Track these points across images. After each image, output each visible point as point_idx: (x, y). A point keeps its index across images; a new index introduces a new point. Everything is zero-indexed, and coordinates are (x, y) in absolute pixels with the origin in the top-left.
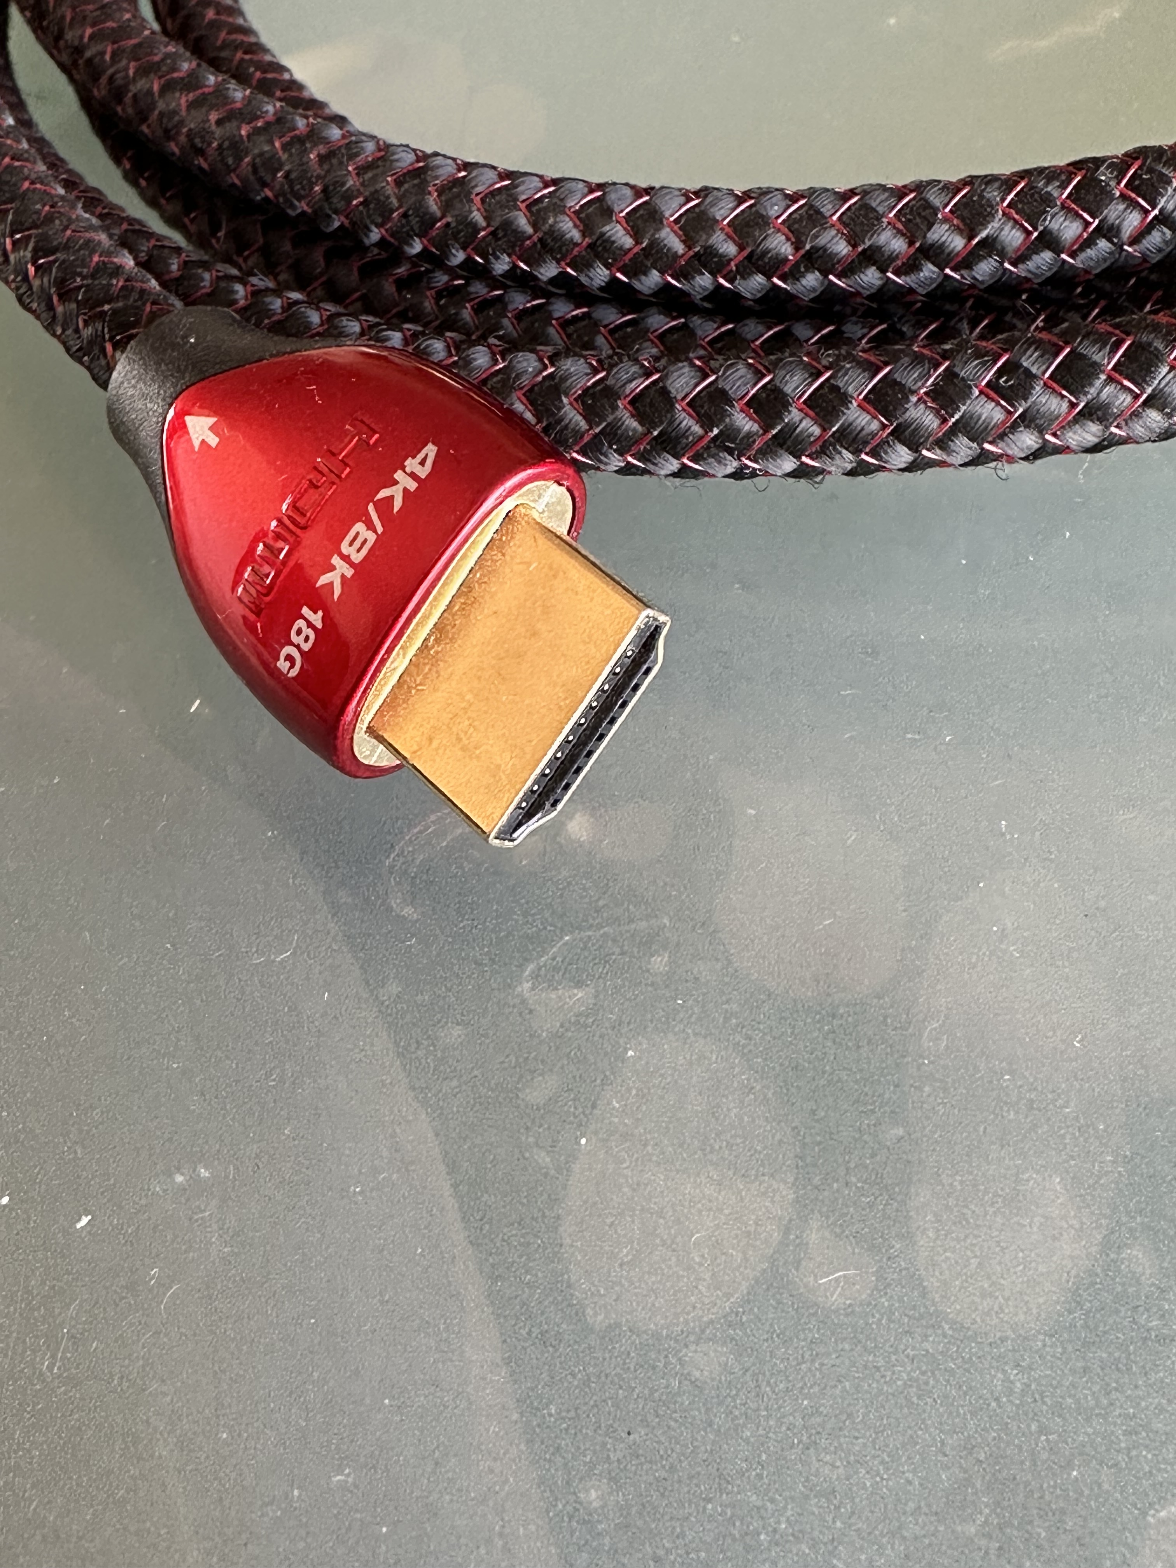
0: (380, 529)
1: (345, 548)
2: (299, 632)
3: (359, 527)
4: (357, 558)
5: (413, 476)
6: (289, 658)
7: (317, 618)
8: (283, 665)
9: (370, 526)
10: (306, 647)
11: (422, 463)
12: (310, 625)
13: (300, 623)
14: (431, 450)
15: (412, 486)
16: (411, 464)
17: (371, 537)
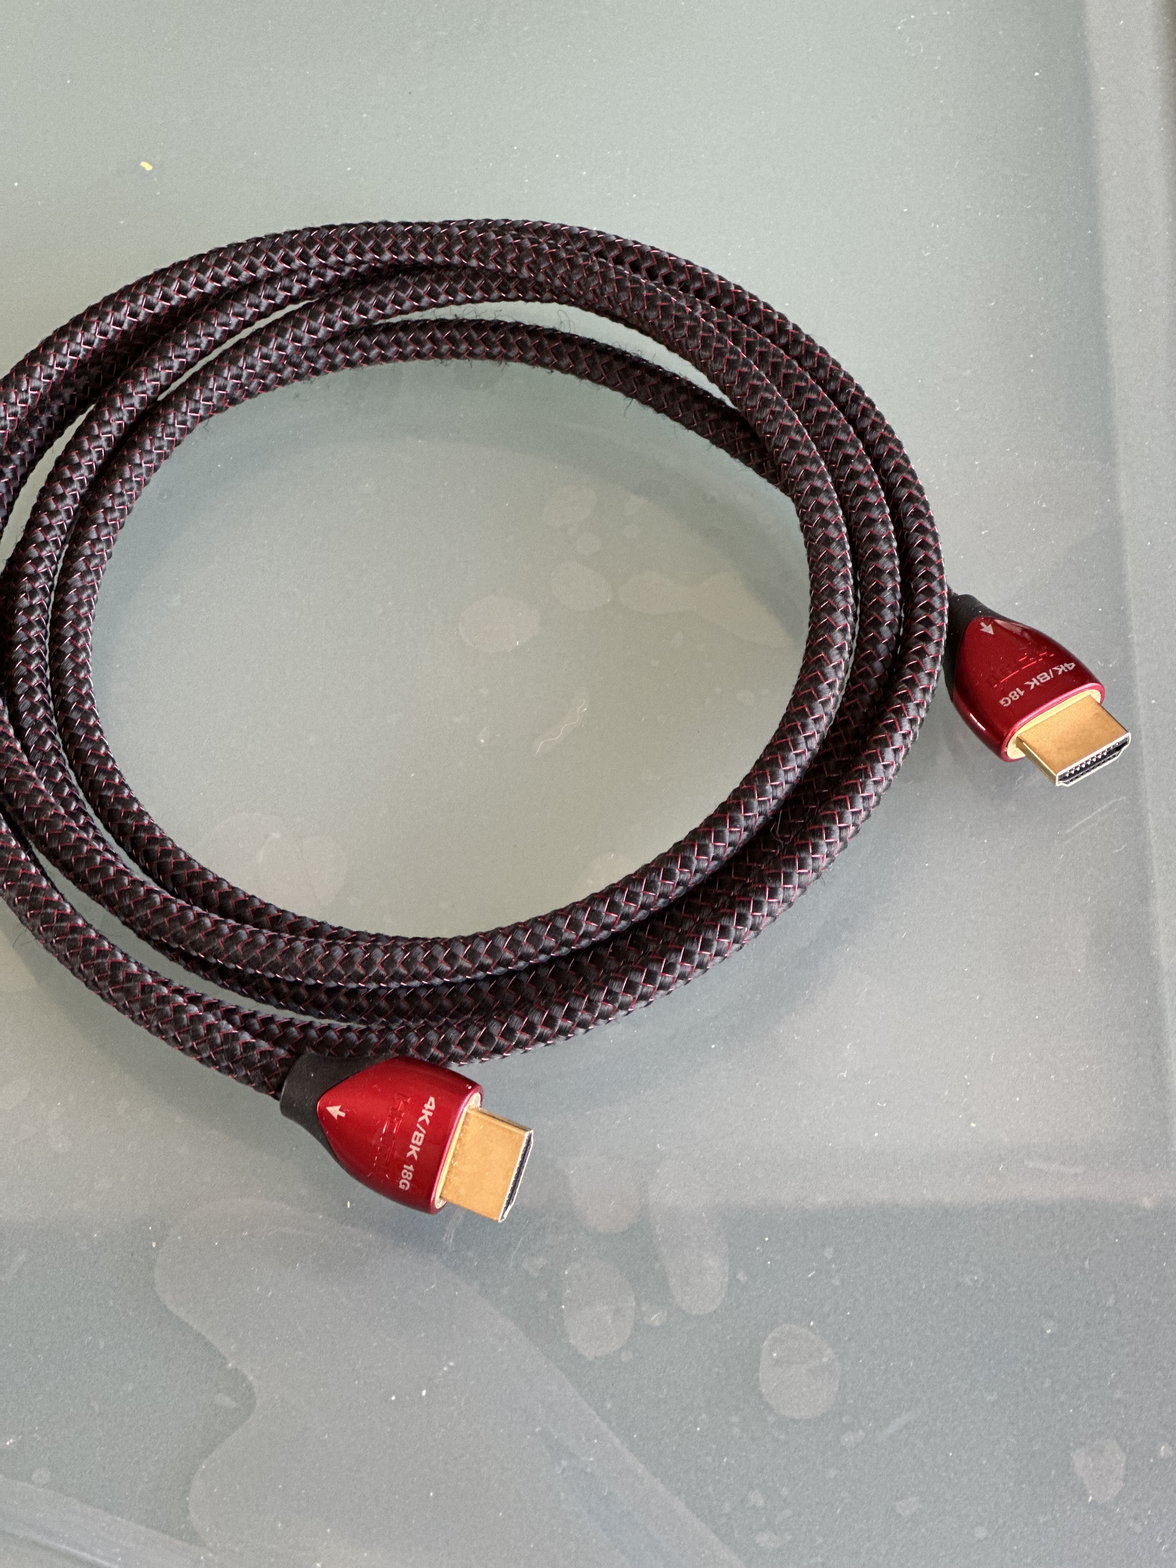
0: (424, 1132)
1: (413, 1141)
2: (405, 1174)
3: (416, 1133)
4: (420, 1144)
5: (429, 1110)
6: (403, 1184)
7: (411, 1168)
8: (402, 1187)
9: (420, 1132)
10: (410, 1178)
11: (431, 1104)
12: (409, 1171)
13: (404, 1171)
14: (432, 1099)
15: (431, 1114)
16: (427, 1106)
17: (422, 1136)
